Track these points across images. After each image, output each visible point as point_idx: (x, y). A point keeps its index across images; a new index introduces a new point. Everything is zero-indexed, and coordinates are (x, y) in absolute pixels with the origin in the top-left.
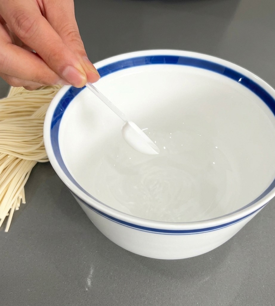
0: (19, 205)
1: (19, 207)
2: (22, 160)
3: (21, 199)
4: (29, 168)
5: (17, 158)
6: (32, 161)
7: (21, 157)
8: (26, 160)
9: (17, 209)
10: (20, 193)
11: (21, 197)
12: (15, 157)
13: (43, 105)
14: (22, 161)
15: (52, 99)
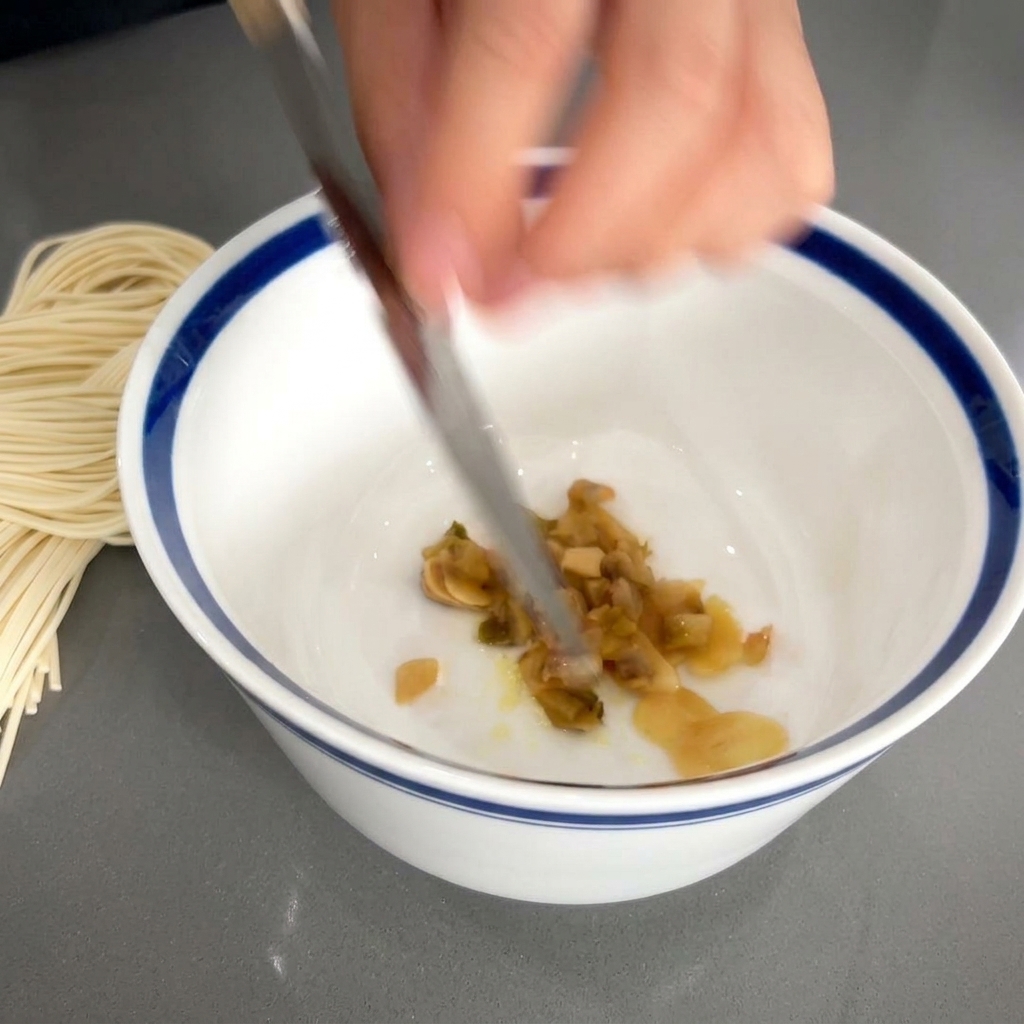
0: (37, 696)
1: (38, 705)
2: (49, 536)
3: (47, 676)
4: (72, 566)
5: (32, 532)
6: (86, 540)
7: (45, 527)
8: (63, 538)
9: (32, 710)
10: (43, 654)
11: (43, 669)
12: (25, 527)
13: (126, 345)
14: (51, 540)
15: (149, 323)
